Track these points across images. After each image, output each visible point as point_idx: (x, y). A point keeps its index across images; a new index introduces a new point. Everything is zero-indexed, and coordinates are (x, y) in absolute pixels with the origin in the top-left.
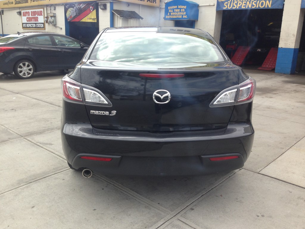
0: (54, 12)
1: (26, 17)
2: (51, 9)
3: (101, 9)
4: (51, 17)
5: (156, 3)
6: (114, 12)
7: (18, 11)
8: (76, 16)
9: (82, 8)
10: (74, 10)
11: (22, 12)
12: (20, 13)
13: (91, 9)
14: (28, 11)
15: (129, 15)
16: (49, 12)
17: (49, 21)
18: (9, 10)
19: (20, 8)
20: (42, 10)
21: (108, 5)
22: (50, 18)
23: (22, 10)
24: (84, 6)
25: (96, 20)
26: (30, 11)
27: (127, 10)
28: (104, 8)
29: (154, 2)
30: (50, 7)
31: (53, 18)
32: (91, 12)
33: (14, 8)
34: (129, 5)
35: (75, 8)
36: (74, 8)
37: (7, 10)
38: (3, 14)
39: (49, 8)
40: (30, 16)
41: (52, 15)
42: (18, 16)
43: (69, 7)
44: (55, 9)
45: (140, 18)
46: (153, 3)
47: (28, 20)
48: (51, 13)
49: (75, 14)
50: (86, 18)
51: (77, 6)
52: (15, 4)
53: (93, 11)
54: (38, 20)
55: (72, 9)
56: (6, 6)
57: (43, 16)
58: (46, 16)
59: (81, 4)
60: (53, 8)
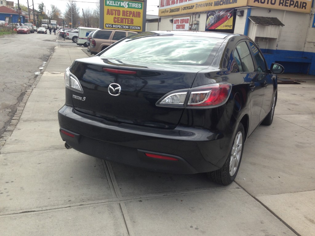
0: (198, 20)
1: (176, 24)
2: (195, 17)
3: (238, 16)
4: (195, 24)
5: (305, 9)
6: (251, 18)
7: (171, 19)
8: (213, 23)
9: (220, 15)
10: (213, 18)
11: (174, 19)
12: (172, 21)
13: (228, 16)
14: (178, 19)
15: (267, 21)
16: (194, 19)
17: (192, 28)
18: (165, 18)
19: (172, 16)
20: (189, 18)
21: (246, 12)
22: (193, 26)
23: (174, 18)
24: (223, 13)
25: (232, 27)
26: (180, 19)
27: (267, 17)
28: (241, 15)
29: (304, 8)
30: (196, 15)
31: (196, 26)
32: (229, 19)
33: (169, 16)
34: (270, 11)
35: (215, 15)
36: (213, 16)
37: (163, 18)
38: (160, 22)
39: (194, 16)
40: (179, 24)
41: (196, 22)
42: (171, 23)
43: (210, 15)
44: (199, 17)
45: (280, 25)
46: (302, 8)
47: (177, 27)
48: (195, 20)
49: (213, 22)
50: (223, 25)
51: (217, 14)
52: (170, 12)
53: (230, 18)
54: (185, 27)
55: (212, 16)
56: (163, 14)
57: (189, 24)
58: (191, 24)
59: (221, 11)
60: (197, 16)
